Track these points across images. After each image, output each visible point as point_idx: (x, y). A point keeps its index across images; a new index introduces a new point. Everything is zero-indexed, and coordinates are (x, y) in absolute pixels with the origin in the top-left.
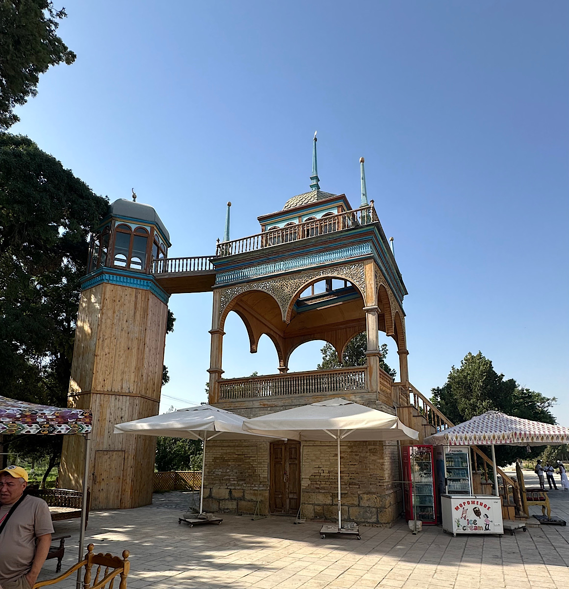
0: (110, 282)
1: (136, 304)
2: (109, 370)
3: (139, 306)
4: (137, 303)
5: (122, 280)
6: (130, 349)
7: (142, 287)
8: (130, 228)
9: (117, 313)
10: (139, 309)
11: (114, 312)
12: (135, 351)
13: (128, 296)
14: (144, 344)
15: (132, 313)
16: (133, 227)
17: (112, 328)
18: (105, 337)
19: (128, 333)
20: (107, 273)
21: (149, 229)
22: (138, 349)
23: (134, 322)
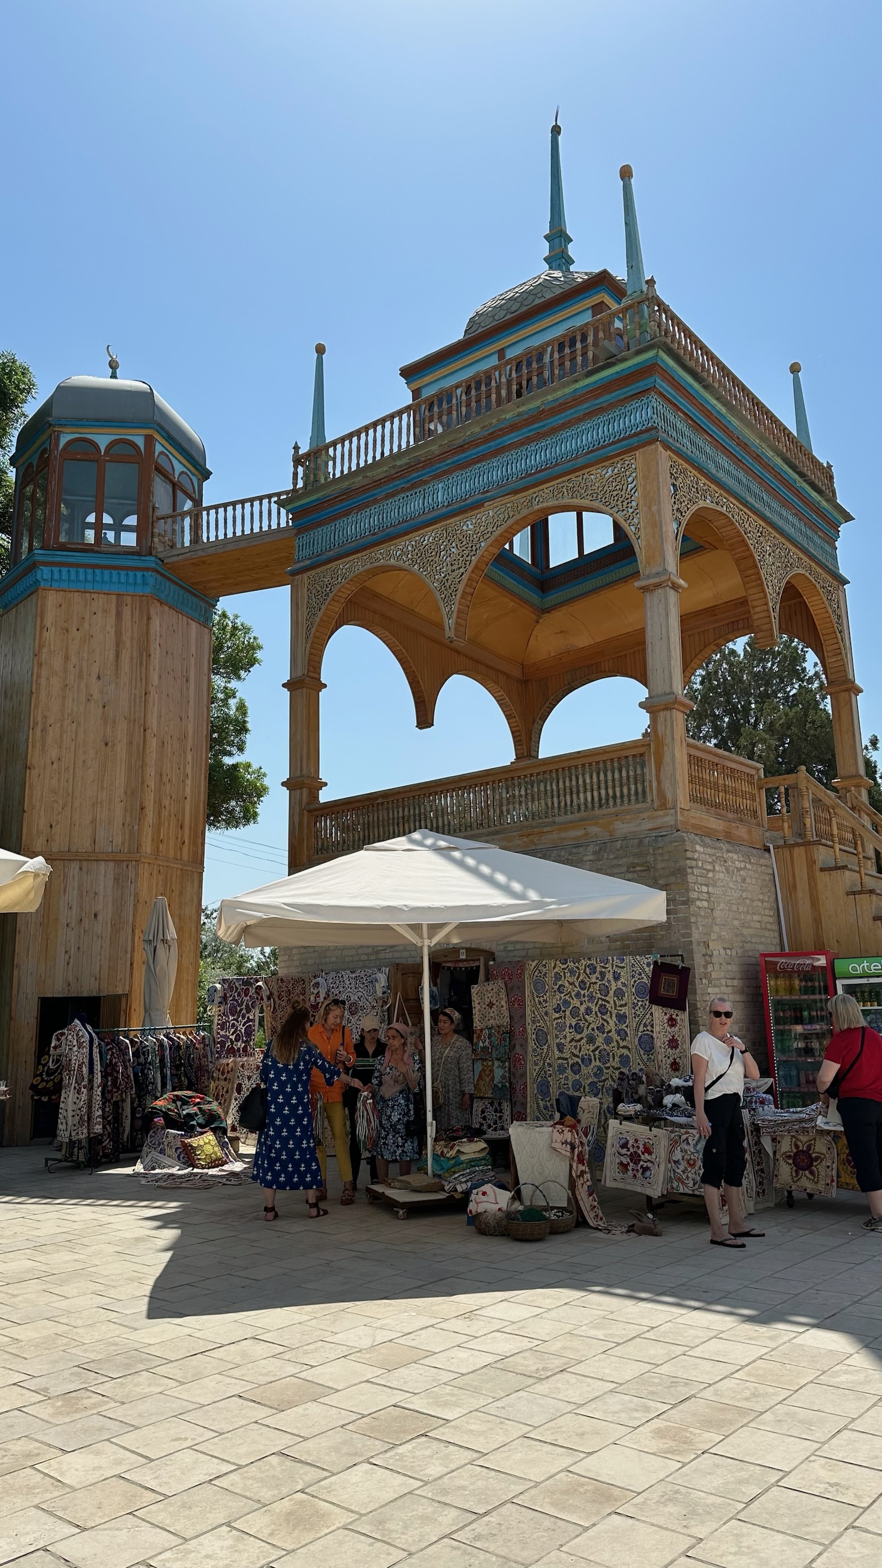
0: (55, 585)
1: (119, 633)
2: (61, 802)
3: (126, 637)
4: (121, 633)
5: (82, 577)
6: (110, 744)
7: (131, 590)
8: (95, 445)
9: (74, 659)
10: (128, 645)
11: (67, 658)
12: (121, 749)
13: (99, 615)
14: (145, 730)
15: (112, 656)
16: (103, 441)
17: (64, 698)
18: (50, 721)
19: (104, 707)
20: (46, 564)
21: (140, 442)
22: (131, 743)
23: (117, 675)
